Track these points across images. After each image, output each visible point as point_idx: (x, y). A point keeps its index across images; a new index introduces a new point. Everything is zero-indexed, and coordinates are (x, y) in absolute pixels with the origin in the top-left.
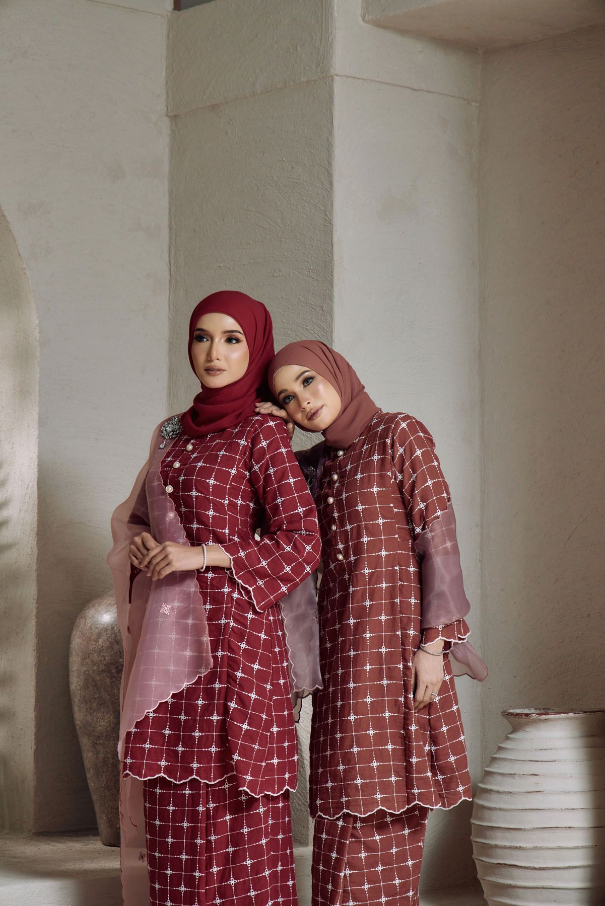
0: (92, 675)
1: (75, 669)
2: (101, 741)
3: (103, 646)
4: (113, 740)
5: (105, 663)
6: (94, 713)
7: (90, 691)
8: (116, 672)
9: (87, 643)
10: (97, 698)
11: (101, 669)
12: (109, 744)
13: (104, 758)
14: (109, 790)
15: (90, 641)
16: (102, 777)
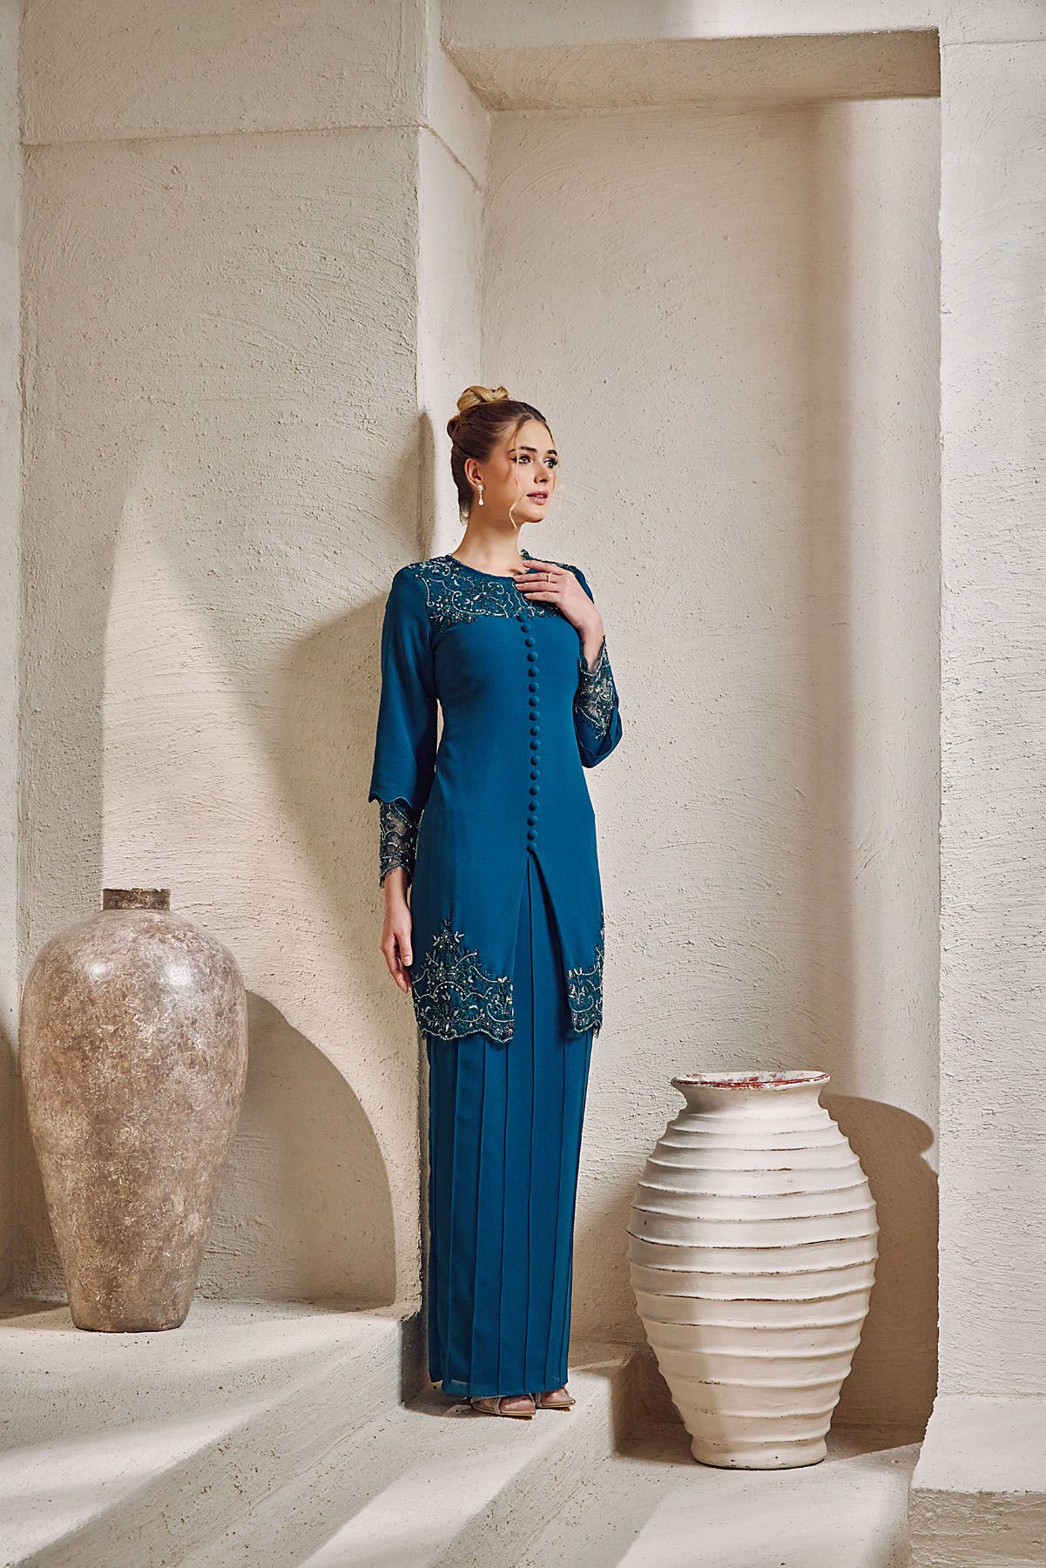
0: (54, 1055)
1: (27, 1043)
2: (69, 1162)
3: (69, 1008)
4: (88, 1159)
5: (73, 1035)
6: (56, 1116)
7: (50, 1081)
8: (90, 1051)
9: (45, 1002)
10: (61, 1092)
11: (66, 1045)
12: (80, 1165)
13: (74, 1189)
14: (81, 1241)
15: (49, 1000)
16: (71, 1219)
